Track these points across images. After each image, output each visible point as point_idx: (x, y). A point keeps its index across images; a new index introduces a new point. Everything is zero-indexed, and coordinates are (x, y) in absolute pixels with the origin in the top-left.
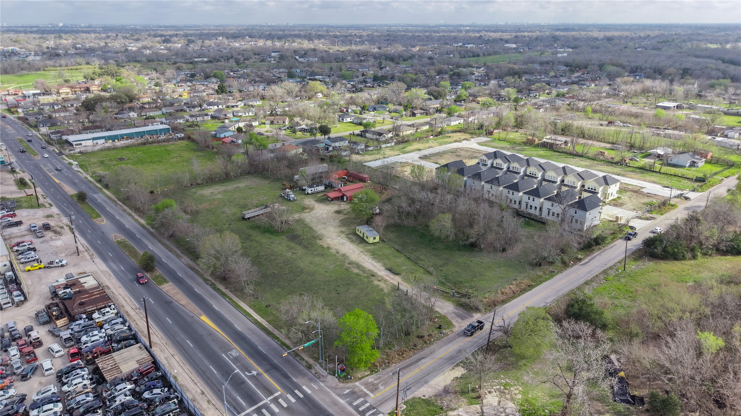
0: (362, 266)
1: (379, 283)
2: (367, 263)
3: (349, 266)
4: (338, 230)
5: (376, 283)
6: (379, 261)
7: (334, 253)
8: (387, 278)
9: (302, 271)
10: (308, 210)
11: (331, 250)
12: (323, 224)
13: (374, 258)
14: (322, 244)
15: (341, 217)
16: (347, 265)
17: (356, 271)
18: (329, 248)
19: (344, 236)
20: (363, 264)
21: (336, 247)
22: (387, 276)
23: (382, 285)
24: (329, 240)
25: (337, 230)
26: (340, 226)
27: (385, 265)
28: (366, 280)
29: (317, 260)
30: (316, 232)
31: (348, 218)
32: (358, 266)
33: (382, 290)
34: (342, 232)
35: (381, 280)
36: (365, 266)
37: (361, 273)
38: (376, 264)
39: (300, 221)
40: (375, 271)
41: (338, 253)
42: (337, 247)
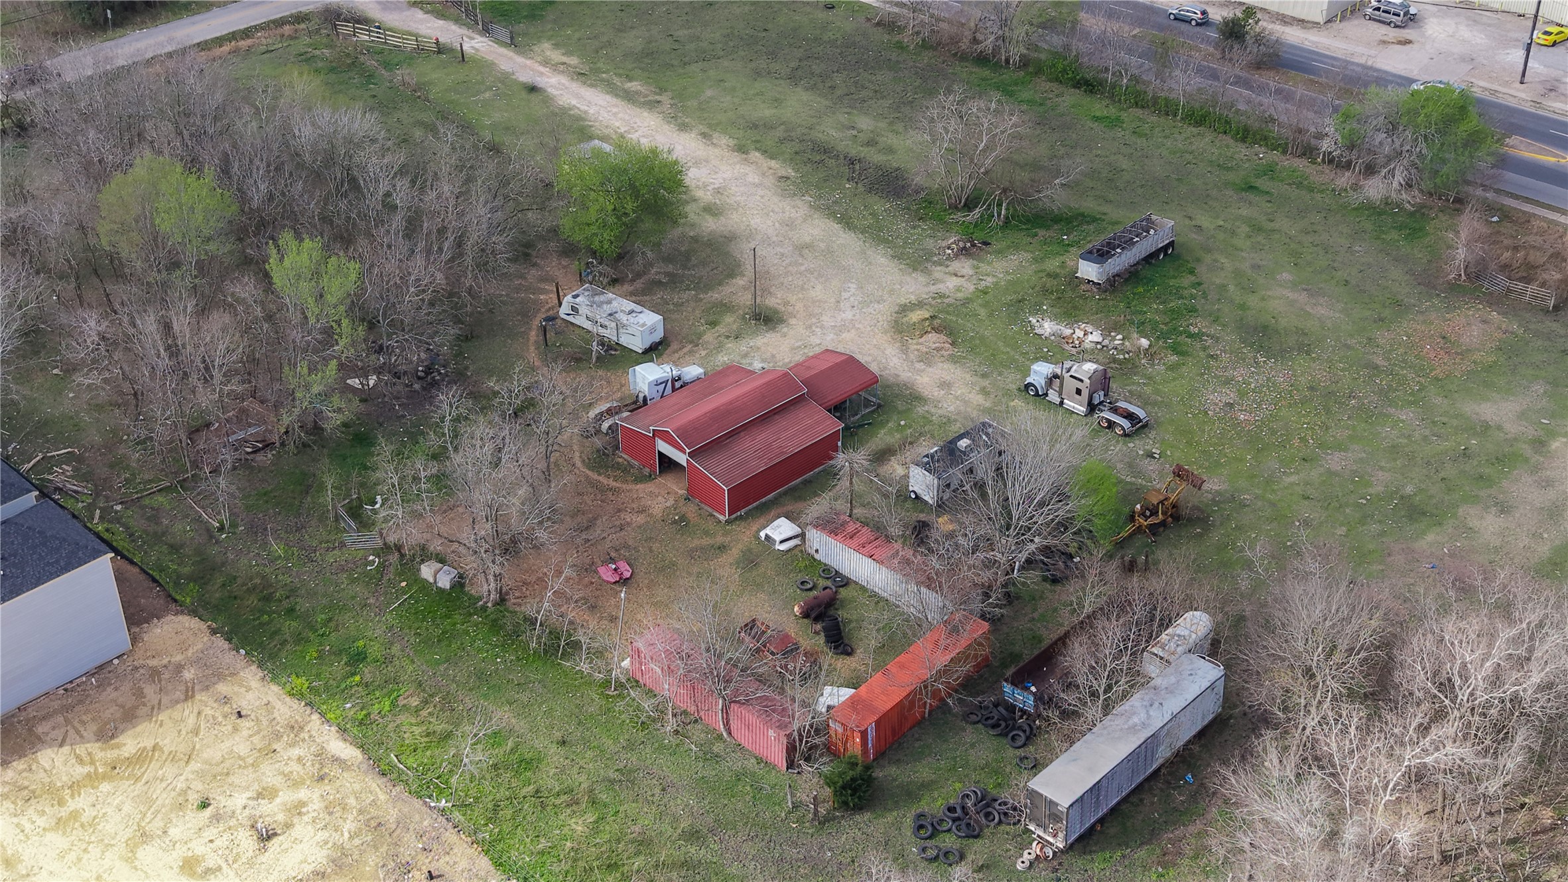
0: (617, 96)
1: (565, 59)
2: (604, 103)
3: (658, 98)
4: (733, 221)
5: (573, 61)
6: (565, 111)
7: (716, 135)
8: (542, 69)
9: (793, 78)
10: (915, 316)
11: (732, 142)
12: (808, 246)
13: (579, 119)
14: (773, 163)
15: (738, 291)
16: (665, 98)
17: (634, 86)
18: (741, 149)
19: (699, 194)
20: (615, 101)
21: (717, 151)
22: (542, 74)
23: (556, 56)
24: (753, 177)
25: (735, 217)
26: (731, 238)
27: (547, 100)
28: (600, 65)
29: (767, 112)
30: (817, 208)
31: (708, 287)
32: (629, 97)
33: (556, 46)
34: (711, 210)
35: (556, 67)
36: (608, 98)
37: (616, 80)
38: (574, 102)
39: (918, 262)
40: (575, 86)
41: (704, 135)
42: (713, 152)
